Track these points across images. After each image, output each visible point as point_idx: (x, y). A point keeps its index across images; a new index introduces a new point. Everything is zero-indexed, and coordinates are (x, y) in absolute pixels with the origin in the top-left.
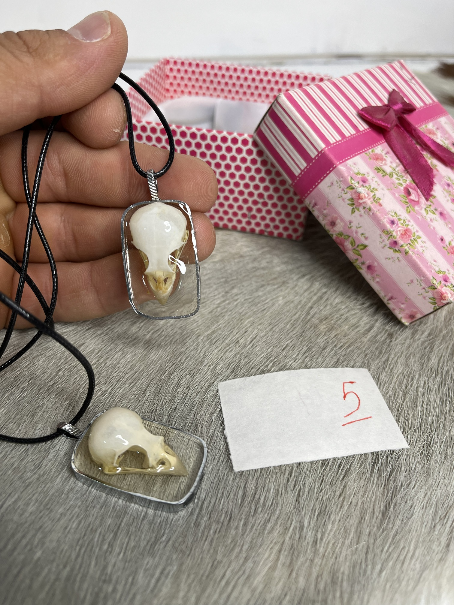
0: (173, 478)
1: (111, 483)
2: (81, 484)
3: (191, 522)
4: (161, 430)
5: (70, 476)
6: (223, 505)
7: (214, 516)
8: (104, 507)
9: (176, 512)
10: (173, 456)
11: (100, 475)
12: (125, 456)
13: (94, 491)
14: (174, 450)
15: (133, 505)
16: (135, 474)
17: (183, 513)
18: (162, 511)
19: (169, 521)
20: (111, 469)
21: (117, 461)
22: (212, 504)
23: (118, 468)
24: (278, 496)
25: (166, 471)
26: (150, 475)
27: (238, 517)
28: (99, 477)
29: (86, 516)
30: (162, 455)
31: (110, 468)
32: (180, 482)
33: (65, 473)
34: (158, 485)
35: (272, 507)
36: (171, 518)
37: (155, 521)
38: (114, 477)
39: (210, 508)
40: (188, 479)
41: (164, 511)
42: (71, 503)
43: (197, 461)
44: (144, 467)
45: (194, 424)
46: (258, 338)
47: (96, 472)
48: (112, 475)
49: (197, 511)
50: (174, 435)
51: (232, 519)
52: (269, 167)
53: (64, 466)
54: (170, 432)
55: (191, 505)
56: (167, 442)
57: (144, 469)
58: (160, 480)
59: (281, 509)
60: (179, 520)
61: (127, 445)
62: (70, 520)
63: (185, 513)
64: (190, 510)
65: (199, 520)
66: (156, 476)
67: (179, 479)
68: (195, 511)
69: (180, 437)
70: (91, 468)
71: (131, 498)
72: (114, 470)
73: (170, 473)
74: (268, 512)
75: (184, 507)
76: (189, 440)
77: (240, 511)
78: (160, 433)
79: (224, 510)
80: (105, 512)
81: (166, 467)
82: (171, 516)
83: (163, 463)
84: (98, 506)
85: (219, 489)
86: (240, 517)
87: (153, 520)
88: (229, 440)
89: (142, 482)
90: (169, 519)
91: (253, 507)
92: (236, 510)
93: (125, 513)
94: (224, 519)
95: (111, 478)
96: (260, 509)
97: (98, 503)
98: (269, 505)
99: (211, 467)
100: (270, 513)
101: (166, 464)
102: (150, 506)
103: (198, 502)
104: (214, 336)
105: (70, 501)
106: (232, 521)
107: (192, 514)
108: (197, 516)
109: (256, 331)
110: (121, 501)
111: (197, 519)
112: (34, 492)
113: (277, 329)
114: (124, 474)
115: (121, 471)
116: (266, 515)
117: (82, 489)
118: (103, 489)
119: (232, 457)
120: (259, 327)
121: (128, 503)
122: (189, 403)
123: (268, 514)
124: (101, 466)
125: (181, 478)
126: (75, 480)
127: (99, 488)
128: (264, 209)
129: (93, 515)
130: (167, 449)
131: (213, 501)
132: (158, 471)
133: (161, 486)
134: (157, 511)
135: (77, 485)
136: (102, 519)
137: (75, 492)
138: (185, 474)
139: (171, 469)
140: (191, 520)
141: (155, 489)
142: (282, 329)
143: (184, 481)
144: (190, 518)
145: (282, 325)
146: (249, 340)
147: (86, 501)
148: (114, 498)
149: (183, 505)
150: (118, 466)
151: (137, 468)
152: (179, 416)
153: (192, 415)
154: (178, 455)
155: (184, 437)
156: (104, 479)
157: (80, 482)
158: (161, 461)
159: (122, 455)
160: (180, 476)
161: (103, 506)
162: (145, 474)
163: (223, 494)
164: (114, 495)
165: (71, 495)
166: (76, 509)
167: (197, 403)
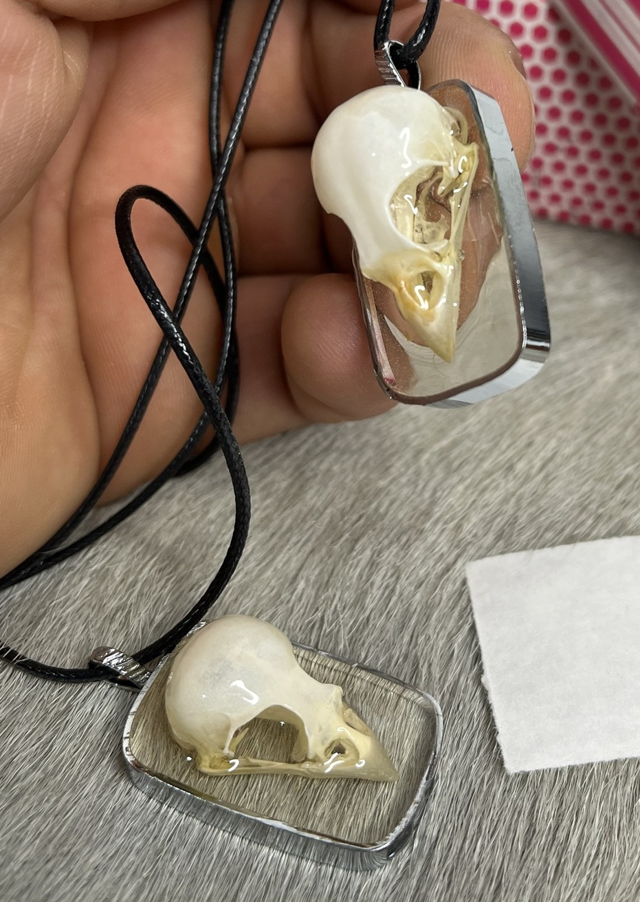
0: (362, 786)
1: (215, 794)
2: (144, 798)
3: (406, 895)
4: (333, 673)
5: (118, 776)
6: (480, 854)
7: (461, 880)
8: (197, 853)
9: (369, 870)
10: (364, 733)
11: (188, 776)
12: (249, 733)
13: (174, 815)
14: (365, 721)
15: (266, 850)
16: (272, 775)
17: (385, 872)
18: (334, 867)
19: (353, 891)
20: (217, 763)
21: (231, 744)
22: (454, 850)
23: (231, 761)
24: (611, 833)
25: (348, 768)
26: (308, 779)
27: (518, 883)
28: (186, 781)
29: (156, 876)
30: (339, 730)
31: (213, 760)
32: (378, 796)
33: (106, 769)
34: (326, 804)
35: (598, 862)
36: (358, 884)
37: (319, 889)
38: (222, 782)
39: (449, 861)
40: (397, 789)
41: (340, 867)
42: (119, 841)
43: (419, 747)
44: (294, 757)
45: (411, 658)
46: (558, 460)
47: (179, 767)
48: (219, 778)
49: (419, 868)
50: (364, 684)
51: (504, 889)
52: (584, 67)
53: (103, 754)
54: (353, 676)
55: (405, 853)
56: (349, 700)
57: (294, 763)
58: (331, 790)
59: (620, 866)
60: (376, 888)
61: (254, 704)
62: (116, 884)
63: (391, 872)
64: (402, 865)
65: (424, 890)
66: (322, 781)
67: (377, 789)
68: (413, 869)
69: (378, 690)
70: (167, 757)
71: (261, 833)
72: (223, 765)
73: (357, 775)
74: (588, 873)
75: (389, 859)
76: (400, 696)
77: (521, 870)
78: (331, 679)
79: (482, 866)
80: (200, 865)
81: (349, 759)
82: (357, 879)
83: (340, 750)
84: (183, 852)
85: (471, 816)
86: (522, 883)
87: (315, 887)
88: (494, 698)
89: (289, 795)
90: (351, 885)
91: (553, 861)
92: (511, 866)
93: (248, 869)
94: (483, 889)
95: (216, 784)
96: (570, 866)
97: (183, 843)
98: (589, 856)
99: (451, 763)
100: (592, 877)
101: (347, 752)
102: (307, 855)
103: (421, 847)
104: (455, 452)
105: (118, 837)
106: (502, 894)
107: (406, 874)
108: (419, 881)
109: (553, 443)
110: (237, 840)
111: (418, 889)
112: (32, 813)
113: (602, 439)
114: (247, 776)
115: (238, 766)
116: (585, 879)
117: (144, 808)
118: (195, 808)
119: (500, 739)
120: (560, 433)
121: (254, 846)
122: (398, 611)
123: (589, 878)
124: (193, 752)
125: (382, 787)
126: (130, 786)
127: (186, 806)
128: (571, 164)
129: (171, 873)
130: (350, 716)
131: (457, 843)
132: (327, 771)
133: (333, 807)
134: (324, 867)
135: (133, 800)
136: (193, 881)
137: (128, 815)
138: (390, 778)
139: (357, 765)
140: (406, 889)
141: (319, 813)
142: (616, 440)
143: (389, 795)
144: (401, 884)
145: (613, 431)
146: (538, 463)
147: (156, 837)
148: (221, 832)
149: (385, 852)
150: (232, 754)
151: (278, 761)
152: (376, 640)
153: (406, 638)
154: (375, 732)
155: (387, 690)
156: (199, 784)
157: (140, 793)
158: (334, 746)
159: (243, 728)
160: (378, 783)
161: (194, 852)
162: (295, 777)
163: (480, 826)
164: (222, 826)
165: (119, 824)
166: (131, 858)
167: (418, 610)
